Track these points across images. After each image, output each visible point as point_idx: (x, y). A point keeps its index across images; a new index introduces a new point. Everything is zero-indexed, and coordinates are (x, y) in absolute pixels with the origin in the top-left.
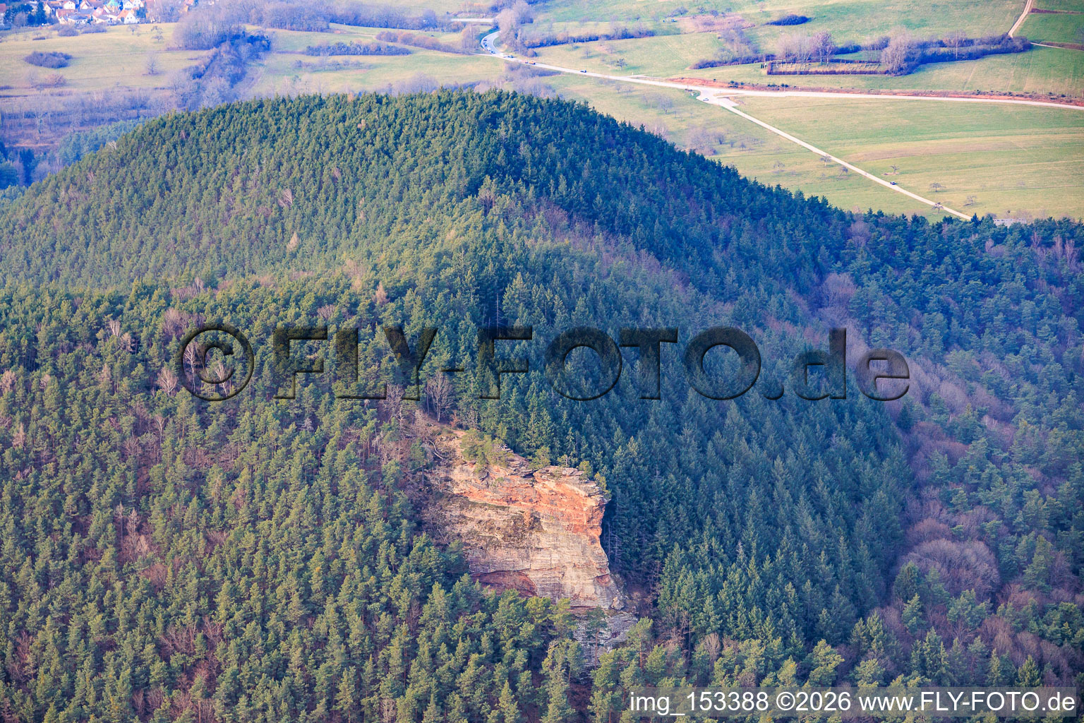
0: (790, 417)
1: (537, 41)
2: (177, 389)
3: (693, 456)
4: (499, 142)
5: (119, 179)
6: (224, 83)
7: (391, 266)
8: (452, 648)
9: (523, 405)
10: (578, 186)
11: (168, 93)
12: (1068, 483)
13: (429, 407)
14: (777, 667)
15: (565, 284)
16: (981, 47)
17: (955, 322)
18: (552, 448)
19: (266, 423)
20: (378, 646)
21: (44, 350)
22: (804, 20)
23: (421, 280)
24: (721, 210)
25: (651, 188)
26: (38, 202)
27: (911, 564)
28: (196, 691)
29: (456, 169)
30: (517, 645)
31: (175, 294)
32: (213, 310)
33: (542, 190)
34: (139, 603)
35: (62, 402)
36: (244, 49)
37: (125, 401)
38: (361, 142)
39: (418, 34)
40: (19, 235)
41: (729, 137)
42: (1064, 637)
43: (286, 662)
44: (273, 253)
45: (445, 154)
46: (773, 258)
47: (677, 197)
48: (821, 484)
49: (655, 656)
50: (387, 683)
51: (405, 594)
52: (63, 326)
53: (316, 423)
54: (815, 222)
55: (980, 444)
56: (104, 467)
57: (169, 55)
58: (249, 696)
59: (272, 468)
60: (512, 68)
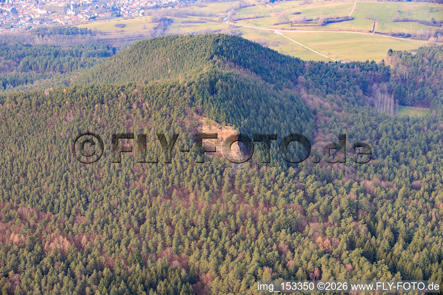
0: (286, 112)
1: (236, 19)
2: (137, 108)
3: (261, 123)
4: (218, 46)
5: (130, 56)
6: (162, 30)
7: (189, 78)
8: (202, 170)
9: (219, 111)
10: (237, 57)
11: (148, 33)
12: (353, 127)
13: (197, 112)
14: (280, 173)
15: (231, 82)
16: (342, 19)
17: (329, 87)
18: (226, 122)
19: (158, 116)
20: (184, 170)
21: (105, 100)
22: (300, 13)
23: (196, 81)
24: (273, 62)
25: (256, 56)
26: (111, 62)
27: (313, 148)
28: (141, 181)
29: (208, 53)
30: (217, 169)
31: (137, 85)
32: (146, 89)
33: (228, 58)
34: (127, 160)
35: (110, 112)
36: (167, 22)
37: (124, 111)
38: (186, 46)
39: (208, 18)
40: (106, 70)
41: (281, 42)
42: (350, 165)
43: (162, 174)
44: (165, 74)
45: (205, 49)
46: (285, 73)
47: (262, 58)
48: (292, 129)
49: (250, 171)
50: (186, 178)
51: (190, 157)
52: (110, 93)
53: (170, 116)
54: (296, 63)
55: (333, 118)
56: (119, 128)
57: (149, 24)
58: (153, 182)
59: (159, 127)
60: (230, 26)
